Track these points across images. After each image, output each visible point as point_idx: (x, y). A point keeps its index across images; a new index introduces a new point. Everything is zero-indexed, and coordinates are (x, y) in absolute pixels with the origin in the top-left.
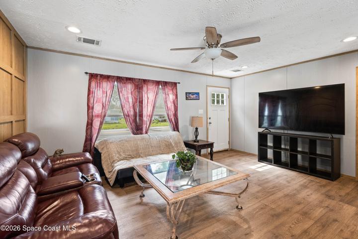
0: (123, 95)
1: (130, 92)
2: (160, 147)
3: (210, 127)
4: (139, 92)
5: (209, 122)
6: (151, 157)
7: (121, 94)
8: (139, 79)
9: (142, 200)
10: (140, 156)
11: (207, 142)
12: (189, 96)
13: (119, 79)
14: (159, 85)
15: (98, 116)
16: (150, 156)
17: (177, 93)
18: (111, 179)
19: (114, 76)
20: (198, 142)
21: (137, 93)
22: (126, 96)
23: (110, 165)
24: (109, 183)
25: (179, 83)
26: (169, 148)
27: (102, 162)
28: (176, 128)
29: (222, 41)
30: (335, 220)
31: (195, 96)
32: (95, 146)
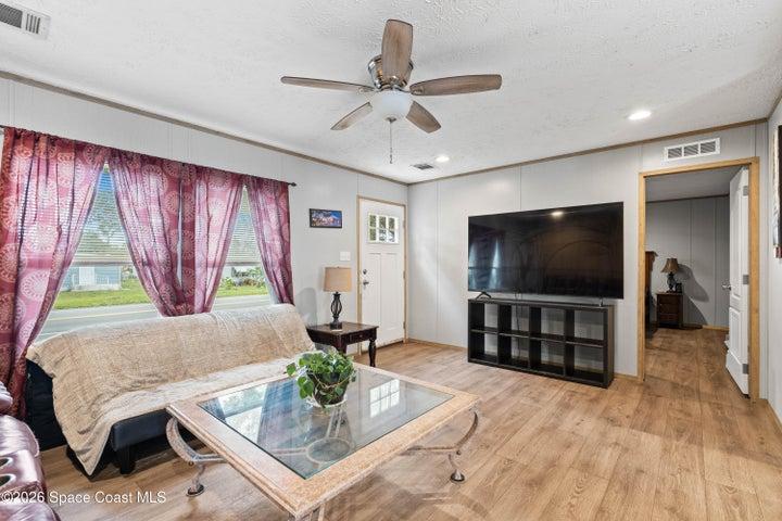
0: (132, 204)
1: (154, 195)
2: (245, 344)
3: (364, 293)
4: (182, 199)
5: (362, 280)
6: (220, 374)
7: (124, 202)
8: (184, 164)
9: (194, 505)
10: (185, 376)
11: (360, 325)
12: (316, 218)
13: (119, 157)
14: (240, 186)
15: (40, 264)
16: (218, 370)
17: (288, 208)
18: (87, 455)
19: (99, 148)
20: (340, 326)
21: (176, 202)
22: (140, 208)
23: (84, 409)
24: (80, 467)
25: (294, 185)
26: (271, 347)
27: (56, 404)
28: (286, 295)
29: (414, 78)
30: (640, 471)
31: (331, 218)
32: (29, 356)
